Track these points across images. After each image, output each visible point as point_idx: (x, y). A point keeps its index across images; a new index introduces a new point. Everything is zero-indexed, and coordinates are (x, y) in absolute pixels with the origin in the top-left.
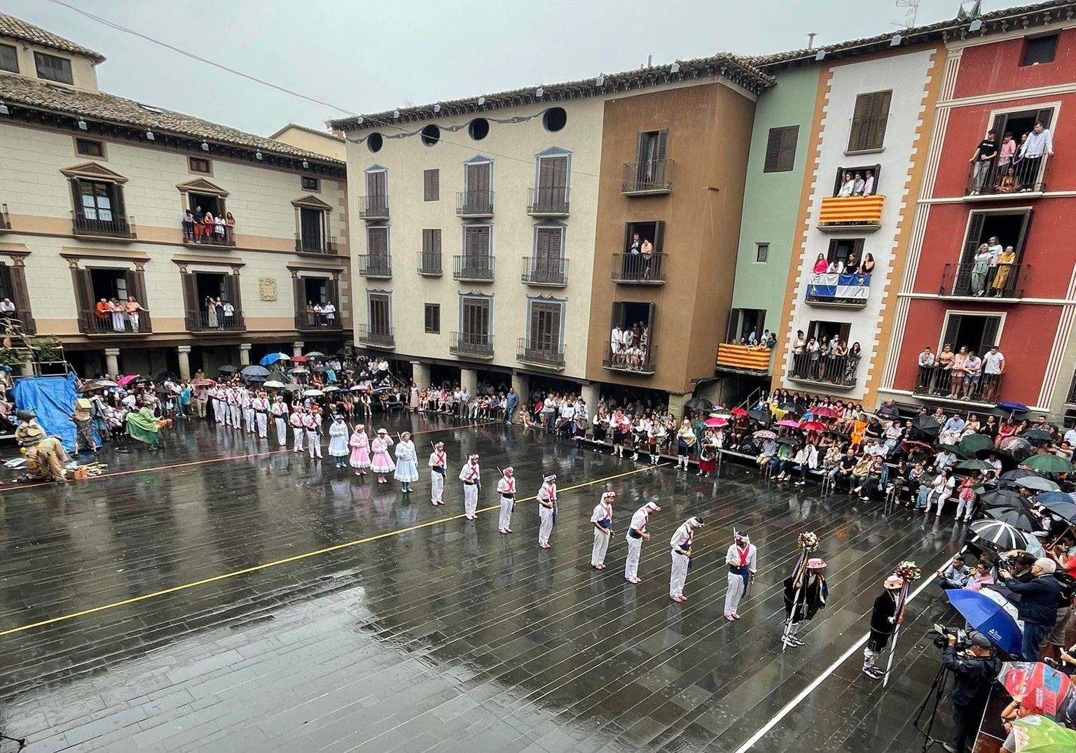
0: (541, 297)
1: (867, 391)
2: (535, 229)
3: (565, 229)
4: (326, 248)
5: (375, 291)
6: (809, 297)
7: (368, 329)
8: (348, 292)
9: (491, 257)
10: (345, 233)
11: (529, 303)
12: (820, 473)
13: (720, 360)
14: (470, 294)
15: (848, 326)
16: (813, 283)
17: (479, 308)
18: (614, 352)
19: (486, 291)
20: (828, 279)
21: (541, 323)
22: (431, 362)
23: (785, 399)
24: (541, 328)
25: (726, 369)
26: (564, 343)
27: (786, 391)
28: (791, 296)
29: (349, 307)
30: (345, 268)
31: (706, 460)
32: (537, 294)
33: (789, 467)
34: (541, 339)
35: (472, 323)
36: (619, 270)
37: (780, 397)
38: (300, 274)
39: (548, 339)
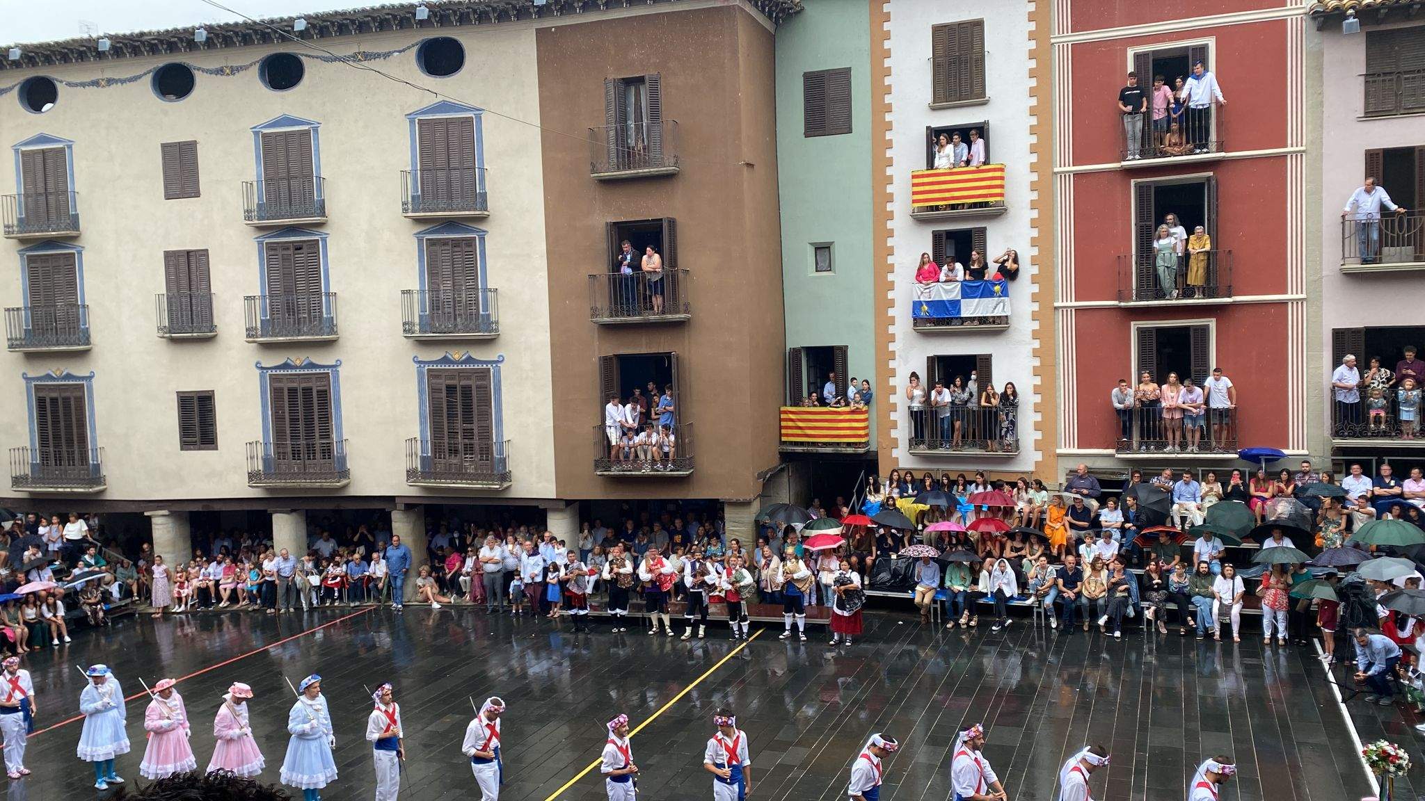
0: (445, 360)
1: (1038, 456)
2: (420, 241)
3: (482, 239)
5: (49, 377)
6: (917, 320)
7: (31, 458)
9: (328, 294)
11: (420, 373)
12: (1029, 602)
13: (787, 435)
14: (286, 366)
15: (987, 360)
16: (922, 299)
17: (307, 392)
18: (614, 443)
19: (323, 358)
20: (946, 289)
21: (451, 406)
22: (198, 508)
23: (910, 486)
24: (451, 416)
25: (799, 449)
26: (506, 439)
27: (909, 472)
28: (883, 322)
31: (846, 614)
32: (436, 355)
33: (973, 601)
34: (453, 434)
35: (294, 420)
36: (603, 302)
37: (901, 485)
39: (468, 434)
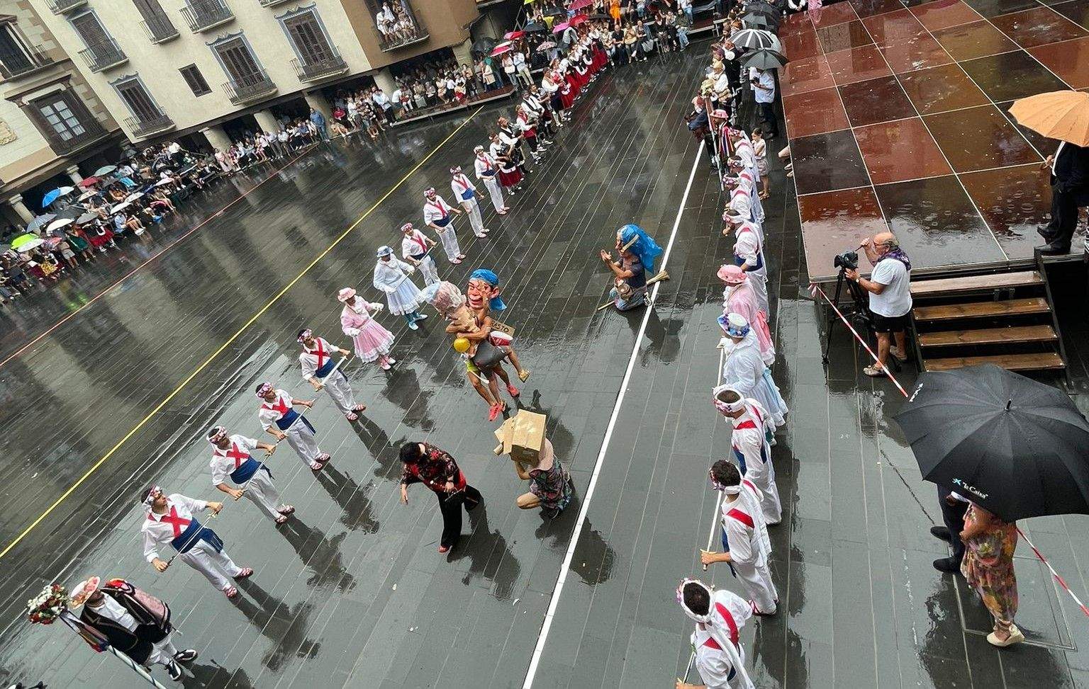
0: (289, 13)
4: (37, 60)
5: (119, 80)
7: (136, 121)
8: (91, 94)
10: (48, 35)
11: (281, 24)
14: (219, 40)
17: (236, 49)
18: (384, 34)
19: (233, 31)
21: (303, 36)
22: (221, 122)
24: (306, 42)
26: (336, 46)
29: (101, 108)
30: (71, 72)
32: (283, 12)
34: (311, 52)
35: (238, 67)
38: (26, 100)
39: (318, 48)
